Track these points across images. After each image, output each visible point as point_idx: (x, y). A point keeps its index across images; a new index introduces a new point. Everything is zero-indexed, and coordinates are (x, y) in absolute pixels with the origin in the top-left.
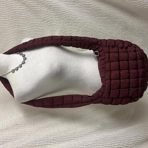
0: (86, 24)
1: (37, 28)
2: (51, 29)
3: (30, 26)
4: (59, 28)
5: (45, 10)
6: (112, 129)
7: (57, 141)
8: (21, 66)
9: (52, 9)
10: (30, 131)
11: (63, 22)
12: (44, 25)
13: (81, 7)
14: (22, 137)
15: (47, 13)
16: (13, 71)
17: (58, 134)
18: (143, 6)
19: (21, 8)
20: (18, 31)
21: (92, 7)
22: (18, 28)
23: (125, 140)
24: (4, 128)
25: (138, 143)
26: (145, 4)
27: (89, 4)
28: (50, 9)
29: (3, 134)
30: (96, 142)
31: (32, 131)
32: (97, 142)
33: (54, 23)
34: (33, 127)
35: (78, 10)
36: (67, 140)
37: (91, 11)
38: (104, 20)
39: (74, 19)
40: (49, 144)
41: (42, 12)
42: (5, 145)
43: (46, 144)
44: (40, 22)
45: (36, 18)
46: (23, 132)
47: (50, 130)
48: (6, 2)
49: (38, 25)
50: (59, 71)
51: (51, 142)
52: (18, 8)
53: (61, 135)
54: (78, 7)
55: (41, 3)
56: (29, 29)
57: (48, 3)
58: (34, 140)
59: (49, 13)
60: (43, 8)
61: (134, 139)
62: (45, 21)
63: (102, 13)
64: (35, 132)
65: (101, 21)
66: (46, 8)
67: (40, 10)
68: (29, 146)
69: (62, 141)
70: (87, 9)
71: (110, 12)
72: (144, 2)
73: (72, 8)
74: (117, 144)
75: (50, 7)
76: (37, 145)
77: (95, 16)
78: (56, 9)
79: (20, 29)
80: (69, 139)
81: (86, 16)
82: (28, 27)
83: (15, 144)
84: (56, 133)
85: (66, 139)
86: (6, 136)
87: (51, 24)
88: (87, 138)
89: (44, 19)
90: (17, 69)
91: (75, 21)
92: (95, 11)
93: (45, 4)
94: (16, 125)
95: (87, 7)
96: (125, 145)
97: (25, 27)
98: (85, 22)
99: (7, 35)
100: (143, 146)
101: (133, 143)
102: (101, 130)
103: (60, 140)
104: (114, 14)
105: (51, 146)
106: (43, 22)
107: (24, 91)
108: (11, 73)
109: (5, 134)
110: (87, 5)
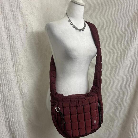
0: (112, 83)
1: (106, 41)
2: (107, 53)
3: (108, 35)
4: (108, 60)
5: (122, 47)
6: (22, 103)
7: (13, 56)
8: (74, 27)
9: (123, 53)
10: (21, 35)
11: (113, 63)
12: (110, 47)
13: (127, 79)
14: (17, 29)
15: (120, 49)
16: (70, 21)
17: (18, 57)
18: (131, 134)
19: (123, 27)
20: (104, 26)
21: (127, 88)
22: (106, 26)
23: (12, 112)
24: (24, 15)
25: (9, 124)
26: (133, 136)
27: (130, 85)
28: (123, 51)
29: (20, 15)
30: (11, 86)
31: (21, 37)
32: (11, 88)
33: (112, 55)
34: (24, 38)
35: (124, 75)
36: (13, 64)
37: (124, 87)
38: (117, 100)
39: (116, 72)
40: (11, 49)
41: (120, 45)
42: (11, 16)
43: (11, 47)
44: (112, 44)
45: (115, 40)
46: (20, 30)
47: (22, 51)
48: (126, 15)
49: (109, 42)
50: (71, 56)
51: (12, 51)
52: (122, 25)
53: (17, 59)
54: (127, 76)
55: (127, 44)
56: (106, 35)
57: (128, 49)
58: (14, 38)
59: (120, 50)
60: (123, 46)
61: (13, 120)
62: (113, 47)
63: (123, 98)
64: (20, 39)
65: (116, 97)
66: (124, 48)
67: (122, 43)
68: (10, 34)
69: (13, 60)
70: (125, 83)
71: (124, 104)
72: (134, 135)
73: (126, 70)
74: (9, 105)
75: (125, 51)
76: (10, 40)
77: (120, 91)
78: (123, 56)
79: (105, 27)
80: (14, 65)
81: (120, 83)
82: (107, 33)
83: (11, 23)
84: (19, 55)
85: (15, 63)
86: (18, 17)
87: (111, 53)
88: (15, 81)
89: (115, 46)
90: (72, 24)
91: (114, 73)
92: (124, 91)
93: (127, 47)
94: (26, 25)
95: (127, 83)
96: (8, 111)
97: (107, 31)
98: (114, 82)
99: (100, 17)
100: (7, 129)
101: (9, 120)
102: (21, 93)
103: (14, 58)
104: (123, 108)
105: (9, 51)
106: (112, 46)
107: (54, 29)
108: (68, 20)
109: (19, 16)
110: (129, 84)
